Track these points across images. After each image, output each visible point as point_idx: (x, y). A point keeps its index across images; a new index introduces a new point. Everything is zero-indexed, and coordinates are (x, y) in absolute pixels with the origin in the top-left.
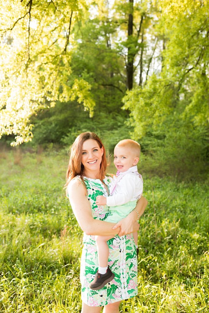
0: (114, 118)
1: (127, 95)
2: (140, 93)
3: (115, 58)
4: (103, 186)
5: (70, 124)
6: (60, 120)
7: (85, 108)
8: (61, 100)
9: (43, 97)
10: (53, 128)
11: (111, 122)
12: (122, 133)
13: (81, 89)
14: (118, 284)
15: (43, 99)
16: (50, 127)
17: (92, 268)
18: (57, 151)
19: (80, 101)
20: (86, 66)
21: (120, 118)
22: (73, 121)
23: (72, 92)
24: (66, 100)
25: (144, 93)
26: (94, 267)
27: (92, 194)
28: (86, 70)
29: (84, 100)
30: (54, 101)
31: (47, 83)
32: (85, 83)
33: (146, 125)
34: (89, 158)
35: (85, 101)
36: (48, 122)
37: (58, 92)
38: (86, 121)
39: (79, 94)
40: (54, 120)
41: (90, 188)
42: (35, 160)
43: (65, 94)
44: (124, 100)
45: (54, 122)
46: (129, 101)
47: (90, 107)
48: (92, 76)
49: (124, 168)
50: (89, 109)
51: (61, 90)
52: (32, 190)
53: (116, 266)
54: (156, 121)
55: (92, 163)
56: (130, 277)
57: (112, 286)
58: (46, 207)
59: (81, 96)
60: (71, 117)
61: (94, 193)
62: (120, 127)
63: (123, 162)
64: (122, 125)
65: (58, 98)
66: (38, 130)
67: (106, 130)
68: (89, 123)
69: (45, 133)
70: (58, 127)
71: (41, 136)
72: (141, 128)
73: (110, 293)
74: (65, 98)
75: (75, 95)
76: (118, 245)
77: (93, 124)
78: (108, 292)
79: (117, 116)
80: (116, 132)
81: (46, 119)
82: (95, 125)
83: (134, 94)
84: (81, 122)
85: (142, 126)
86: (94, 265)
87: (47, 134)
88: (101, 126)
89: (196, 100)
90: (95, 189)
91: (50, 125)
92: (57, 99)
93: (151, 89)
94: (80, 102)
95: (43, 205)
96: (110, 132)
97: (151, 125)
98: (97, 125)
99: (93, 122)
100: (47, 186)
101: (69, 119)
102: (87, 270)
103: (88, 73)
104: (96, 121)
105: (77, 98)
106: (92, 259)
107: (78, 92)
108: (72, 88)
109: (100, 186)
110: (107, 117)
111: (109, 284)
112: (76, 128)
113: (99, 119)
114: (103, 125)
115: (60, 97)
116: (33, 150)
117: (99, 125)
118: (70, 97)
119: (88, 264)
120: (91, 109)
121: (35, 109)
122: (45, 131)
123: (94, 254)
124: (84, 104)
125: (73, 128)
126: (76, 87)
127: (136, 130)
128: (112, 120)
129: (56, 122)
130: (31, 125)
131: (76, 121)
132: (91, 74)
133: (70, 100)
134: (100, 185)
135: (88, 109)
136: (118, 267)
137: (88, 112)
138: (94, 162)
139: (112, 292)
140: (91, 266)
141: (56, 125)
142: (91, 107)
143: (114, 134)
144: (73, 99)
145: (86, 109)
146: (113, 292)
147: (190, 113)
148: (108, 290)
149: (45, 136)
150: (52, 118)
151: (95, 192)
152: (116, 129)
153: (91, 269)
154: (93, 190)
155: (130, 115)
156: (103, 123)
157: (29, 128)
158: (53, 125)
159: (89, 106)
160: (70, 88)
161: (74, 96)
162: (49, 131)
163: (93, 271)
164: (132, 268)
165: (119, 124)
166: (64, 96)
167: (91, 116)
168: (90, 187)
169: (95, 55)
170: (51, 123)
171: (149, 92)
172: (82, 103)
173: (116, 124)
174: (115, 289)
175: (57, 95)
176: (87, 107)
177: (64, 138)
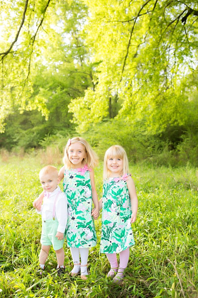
6: (41, 130)
10: (35, 136)
13: (40, 102)
16: (32, 136)
19: (39, 110)
20: (60, 84)
23: (34, 104)
24: (31, 109)
30: (23, 110)
35: (42, 110)
36: (30, 132)
37: (25, 104)
40: (35, 130)
43: (30, 105)
51: (27, 103)
59: (40, 106)
65: (25, 108)
66: (23, 138)
69: (28, 141)
70: (38, 136)
71: (25, 143)
74: (29, 108)
75: (36, 106)
81: (29, 129)
84: (58, 130)
87: (30, 142)
91: (33, 134)
92: (24, 109)
101: (48, 128)
105: (38, 108)
107: (38, 104)
108: (34, 102)
115: (26, 107)
120: (47, 115)
122: (29, 139)
124: (42, 112)
126: (37, 101)
129: (37, 132)
137: (44, 117)
141: (38, 134)
142: (47, 113)
144: (35, 108)
145: (43, 115)
149: (28, 143)
150: (35, 128)
158: (35, 134)
160: (32, 101)
162: (32, 139)
167: (47, 119)
170: (34, 133)
172: (41, 111)
175: (24, 106)
176: (44, 114)
177: (41, 142)
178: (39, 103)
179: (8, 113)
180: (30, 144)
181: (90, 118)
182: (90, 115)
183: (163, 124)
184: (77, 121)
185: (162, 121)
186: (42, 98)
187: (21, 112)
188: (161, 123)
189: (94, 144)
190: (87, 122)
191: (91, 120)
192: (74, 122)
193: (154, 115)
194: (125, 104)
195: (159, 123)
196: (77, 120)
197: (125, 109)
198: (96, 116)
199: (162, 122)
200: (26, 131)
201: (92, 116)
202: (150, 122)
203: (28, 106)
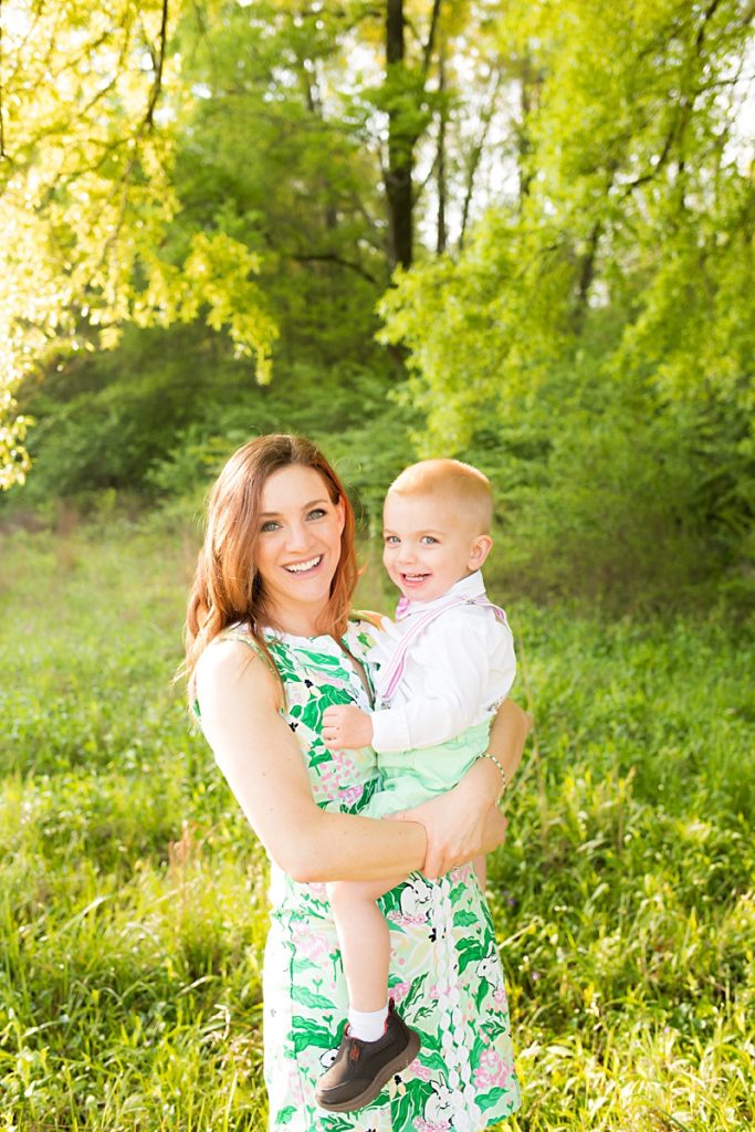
0: (346, 384)
1: (395, 287)
2: (449, 280)
3: (340, 151)
4: (347, 664)
5: (180, 412)
6: (138, 401)
7: (239, 348)
8: (143, 320)
9: (65, 309)
10: (115, 430)
11: (337, 400)
12: (381, 438)
14: (434, 1075)
15: (66, 315)
16: (101, 430)
17: (325, 1024)
18: (133, 519)
19: (215, 321)
20: (229, 186)
21: (370, 384)
22: (189, 403)
23: (185, 286)
24: (165, 319)
25: (460, 281)
26: (329, 1019)
27: (304, 705)
29: (231, 315)
30: (117, 325)
31: (83, 256)
32: (232, 250)
33: (475, 405)
34: (290, 548)
35: (236, 320)
36: (91, 409)
37: (126, 288)
38: (239, 401)
39: (212, 292)
40: (115, 400)
41: (297, 679)
42: (50, 560)
43: (157, 293)
44: (382, 307)
45: (118, 409)
46: (402, 312)
47: (255, 343)
48: (257, 226)
49: (432, 583)
50: (254, 351)
51: (139, 282)
52: (43, 681)
53: (420, 1003)
54: (512, 387)
55: (304, 567)
56: (483, 1037)
57: (408, 1087)
58: (102, 745)
59: (219, 300)
60: (182, 386)
61: (312, 697)
62: (370, 415)
63: (430, 557)
64: (381, 412)
65: (131, 313)
66: (54, 441)
67: (319, 429)
68: (252, 407)
69: (82, 454)
70: (131, 427)
71: (67, 464)
72: (455, 417)
73: (402, 1119)
74: (156, 309)
75: (198, 296)
76: (423, 909)
77: (269, 411)
78: (394, 1114)
79: (357, 374)
80: (356, 435)
81: (83, 399)
82: (276, 412)
83: (424, 285)
84: (221, 402)
85: (458, 410)
86: (331, 1012)
87: (90, 456)
88: (296, 415)
89: (663, 303)
90: (317, 682)
91: (102, 421)
92: (127, 317)
93: (488, 263)
94: (218, 327)
95: (92, 737)
96: (336, 437)
97: (490, 405)
98: (283, 412)
99: (267, 402)
100: (102, 659)
101: (172, 394)
102: (301, 1031)
103: (240, 213)
104: (277, 399)
105: (205, 309)
106: (319, 983)
107: (210, 287)
108: (182, 270)
109: (335, 667)
110: (318, 382)
111: (398, 1080)
112: (202, 427)
113: (291, 389)
114: (307, 413)
115: (138, 305)
116: (41, 519)
117: (291, 412)
118: (179, 308)
119: (305, 1008)
120: (263, 350)
121: (36, 356)
122: (83, 443)
123: (326, 964)
124: (235, 333)
125: (193, 429)
126: (198, 267)
127: (434, 422)
128: (341, 391)
129: (124, 409)
130: (20, 419)
131: (200, 401)
132: (253, 215)
133: (179, 320)
134: (336, 662)
135: (248, 352)
136: (429, 1005)
137: (249, 366)
138: (309, 565)
139: (411, 1110)
140: (317, 1016)
141: (125, 420)
142: (262, 342)
143: (349, 443)
144: (189, 314)
145: (240, 350)
146: (417, 1112)
147: (642, 355)
148: (394, 1105)
149: (82, 463)
150: (109, 394)
151: (319, 695)
152: (358, 425)
153: (318, 1028)
154: (309, 683)
155: (409, 363)
156: (306, 405)
157: (15, 430)
158: (114, 420)
159: (254, 337)
160: (174, 269)
161: (195, 304)
162: (98, 444)
163: (329, 1035)
164: (488, 1001)
165: (369, 405)
166: (151, 303)
167: (263, 376)
168: (296, 673)
169: (263, 145)
170: (106, 414)
171: (483, 276)
172: (226, 327)
173: (357, 406)
174: (425, 1099)
175: (124, 301)
176: (248, 344)
177: (157, 468)
178: (212, 280)
180: (89, 466)
187: (112, 339)
203: (151, 297)
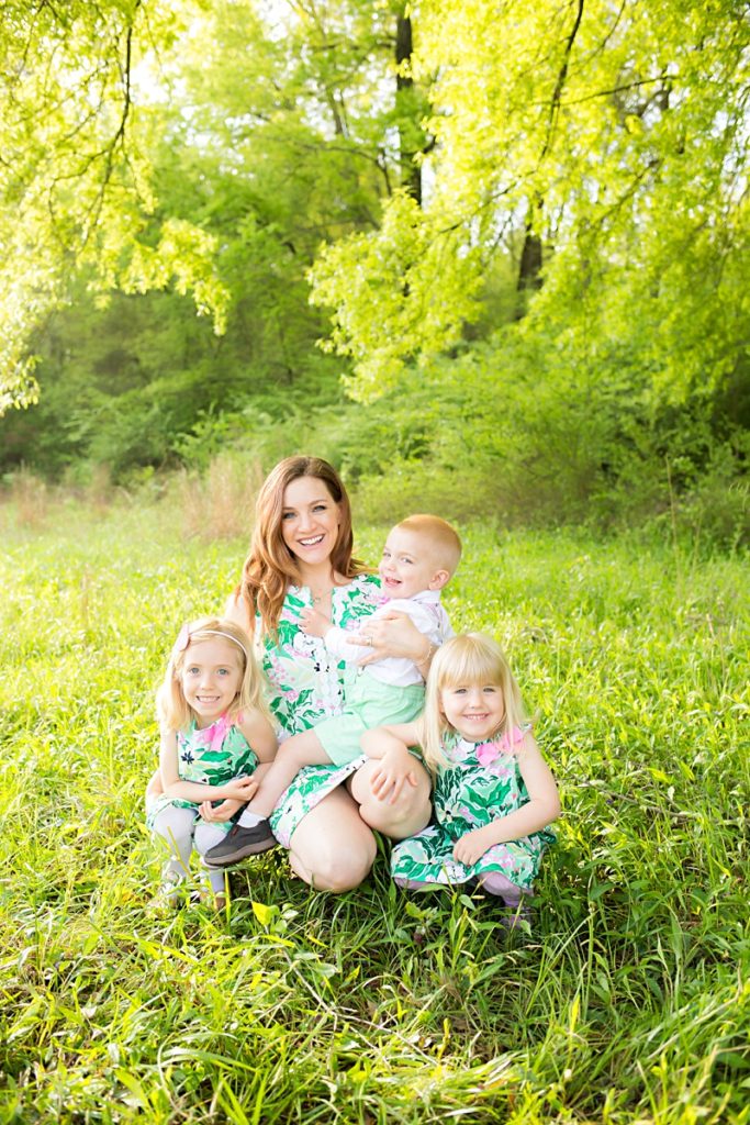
6: (178, 394)
10: (156, 419)
13: (186, 248)
16: (145, 418)
19: (181, 288)
20: (255, 203)
23: (158, 262)
24: (143, 287)
28: (252, 215)
29: (194, 283)
30: (107, 293)
34: (300, 530)
35: (197, 287)
36: (137, 402)
37: (114, 266)
40: (156, 394)
43: (138, 268)
45: (160, 400)
47: (213, 305)
50: (212, 310)
59: (184, 272)
63: (404, 571)
65: (118, 282)
66: (106, 428)
69: (129, 439)
71: (115, 447)
74: (137, 280)
75: (169, 270)
81: (132, 393)
87: (135, 441)
91: (147, 411)
92: (115, 286)
94: (183, 292)
105: (174, 279)
107: (177, 262)
108: (156, 250)
115: (123, 279)
118: (153, 278)
120: (219, 311)
122: (130, 429)
124: (197, 297)
126: (167, 247)
129: (164, 400)
131: (231, 393)
135: (208, 311)
137: (209, 320)
138: (314, 540)
141: (166, 410)
142: (217, 303)
144: (160, 283)
145: (201, 309)
149: (128, 447)
150: (154, 387)
157: (28, 366)
158: (156, 409)
159: (211, 300)
160: (150, 250)
161: (167, 276)
162: (142, 431)
166: (134, 276)
167: (219, 329)
170: (149, 405)
172: (190, 292)
175: (111, 274)
176: (206, 305)
177: (181, 441)
178: (178, 256)
179: (40, 304)
180: (134, 450)
181: (406, 332)
182: (404, 319)
183: (720, 359)
184: (351, 345)
185: (715, 342)
186: (192, 233)
187: (103, 303)
188: (711, 353)
189: (412, 447)
190: (391, 348)
191: (409, 342)
192: (335, 349)
193: (679, 319)
194: (556, 267)
195: (703, 354)
196: (347, 340)
197: (555, 289)
198: (432, 322)
199: (715, 352)
200: (120, 400)
201: (414, 322)
202: (664, 349)
203: (133, 271)
